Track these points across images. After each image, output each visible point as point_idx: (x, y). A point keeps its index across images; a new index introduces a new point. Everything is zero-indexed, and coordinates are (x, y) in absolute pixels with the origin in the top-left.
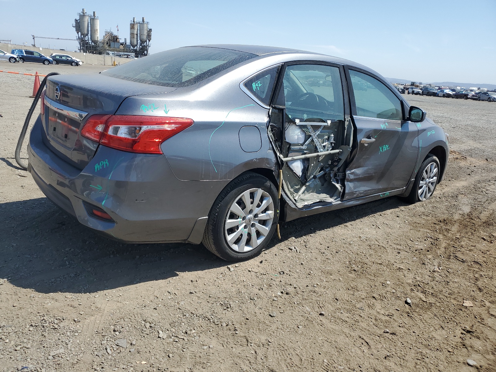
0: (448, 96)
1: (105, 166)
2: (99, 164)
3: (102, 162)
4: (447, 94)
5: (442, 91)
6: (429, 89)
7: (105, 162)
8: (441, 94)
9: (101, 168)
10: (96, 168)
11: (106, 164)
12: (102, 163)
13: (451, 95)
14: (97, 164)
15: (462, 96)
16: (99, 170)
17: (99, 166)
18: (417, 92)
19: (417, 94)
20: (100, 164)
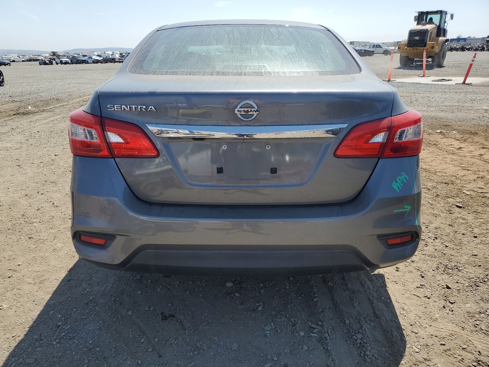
0: (97, 62)
1: (404, 180)
2: (397, 182)
3: (399, 177)
4: (95, 60)
5: (90, 58)
6: (76, 57)
7: (402, 176)
8: (90, 61)
9: (402, 185)
10: (395, 187)
11: (405, 178)
12: (399, 179)
13: (99, 60)
14: (394, 183)
15: (110, 60)
16: (400, 188)
17: (398, 184)
18: (66, 61)
19: (66, 63)
20: (398, 180)
